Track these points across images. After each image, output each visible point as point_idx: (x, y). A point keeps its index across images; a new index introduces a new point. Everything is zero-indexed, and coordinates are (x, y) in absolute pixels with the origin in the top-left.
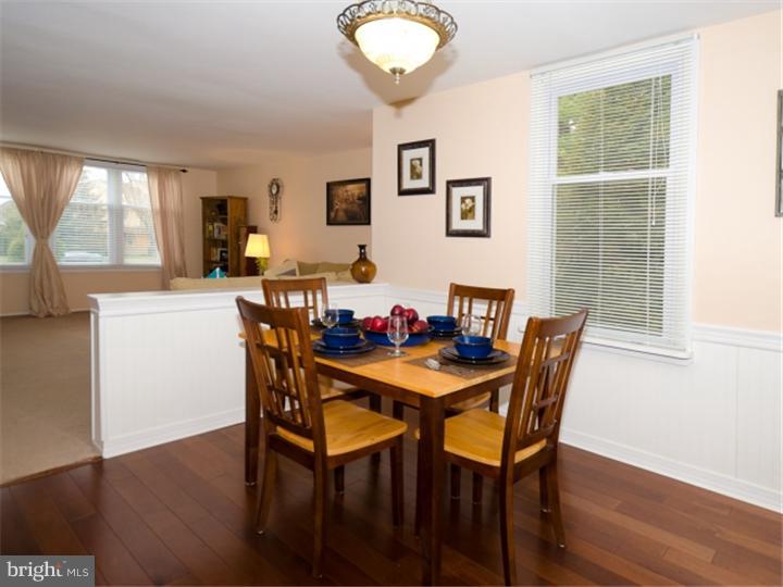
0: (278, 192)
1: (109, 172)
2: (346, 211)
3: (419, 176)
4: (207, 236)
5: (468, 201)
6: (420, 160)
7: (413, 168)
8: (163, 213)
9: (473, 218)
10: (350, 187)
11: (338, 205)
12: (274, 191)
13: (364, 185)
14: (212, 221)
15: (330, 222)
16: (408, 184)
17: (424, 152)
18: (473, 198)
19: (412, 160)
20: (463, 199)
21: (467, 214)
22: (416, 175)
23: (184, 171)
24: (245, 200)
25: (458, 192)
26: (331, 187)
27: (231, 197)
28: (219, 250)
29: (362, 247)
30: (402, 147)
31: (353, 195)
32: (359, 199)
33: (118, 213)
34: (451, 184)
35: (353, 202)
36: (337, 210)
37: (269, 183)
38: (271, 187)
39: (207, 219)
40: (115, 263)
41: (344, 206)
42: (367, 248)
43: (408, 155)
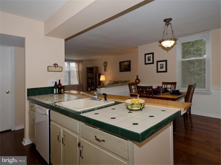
0: (106, 65)
1: (67, 63)
2: (124, 68)
3: (150, 60)
4: (88, 76)
5: (162, 65)
6: (150, 57)
7: (148, 59)
8: (79, 72)
9: (163, 68)
10: (125, 63)
11: (122, 67)
12: (105, 65)
13: (129, 62)
14: (89, 73)
15: (121, 71)
16: (147, 62)
17: (151, 55)
18: (163, 64)
19: (148, 57)
20: (161, 65)
21: (162, 68)
22: (149, 60)
23: (83, 61)
24: (97, 67)
25: (159, 63)
26: (120, 63)
27: (95, 67)
28: (90, 80)
29: (137, 76)
30: (145, 55)
31: (126, 64)
32: (128, 65)
33: (69, 73)
34: (158, 62)
35: (126, 66)
36: (122, 68)
37: (103, 63)
38: (104, 64)
39: (88, 72)
40: (69, 84)
41: (124, 67)
42: (138, 76)
43: (147, 56)
